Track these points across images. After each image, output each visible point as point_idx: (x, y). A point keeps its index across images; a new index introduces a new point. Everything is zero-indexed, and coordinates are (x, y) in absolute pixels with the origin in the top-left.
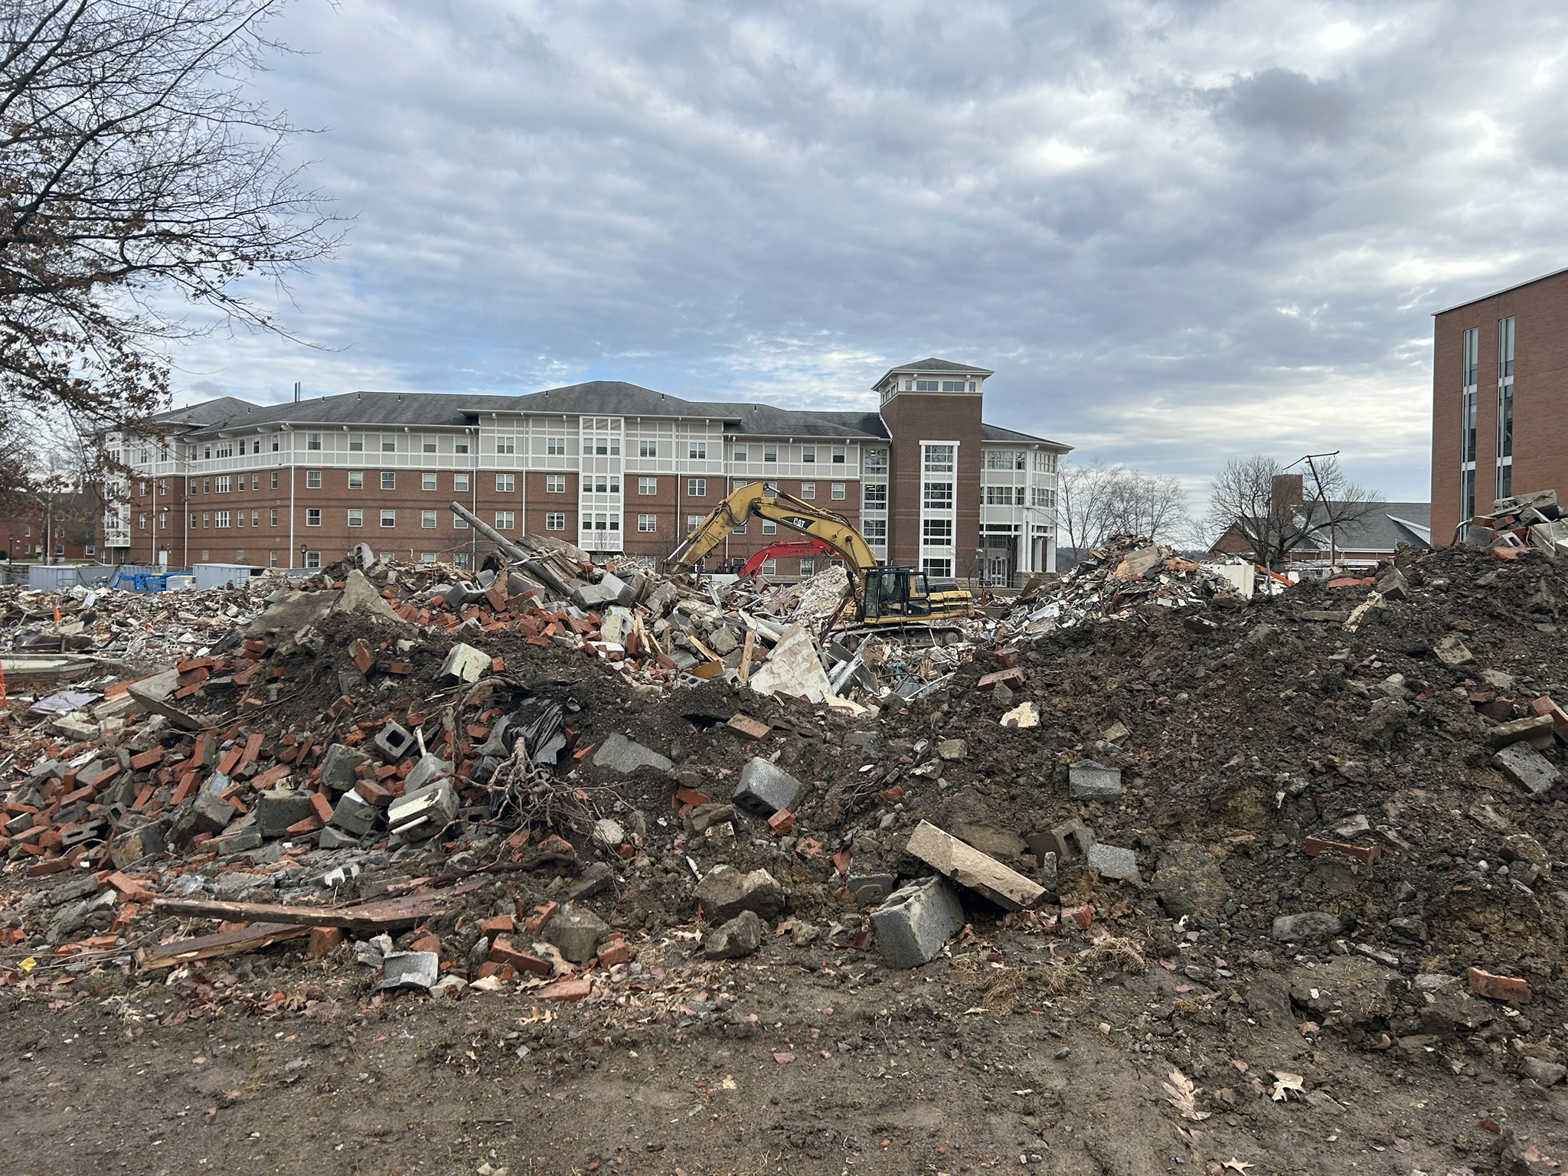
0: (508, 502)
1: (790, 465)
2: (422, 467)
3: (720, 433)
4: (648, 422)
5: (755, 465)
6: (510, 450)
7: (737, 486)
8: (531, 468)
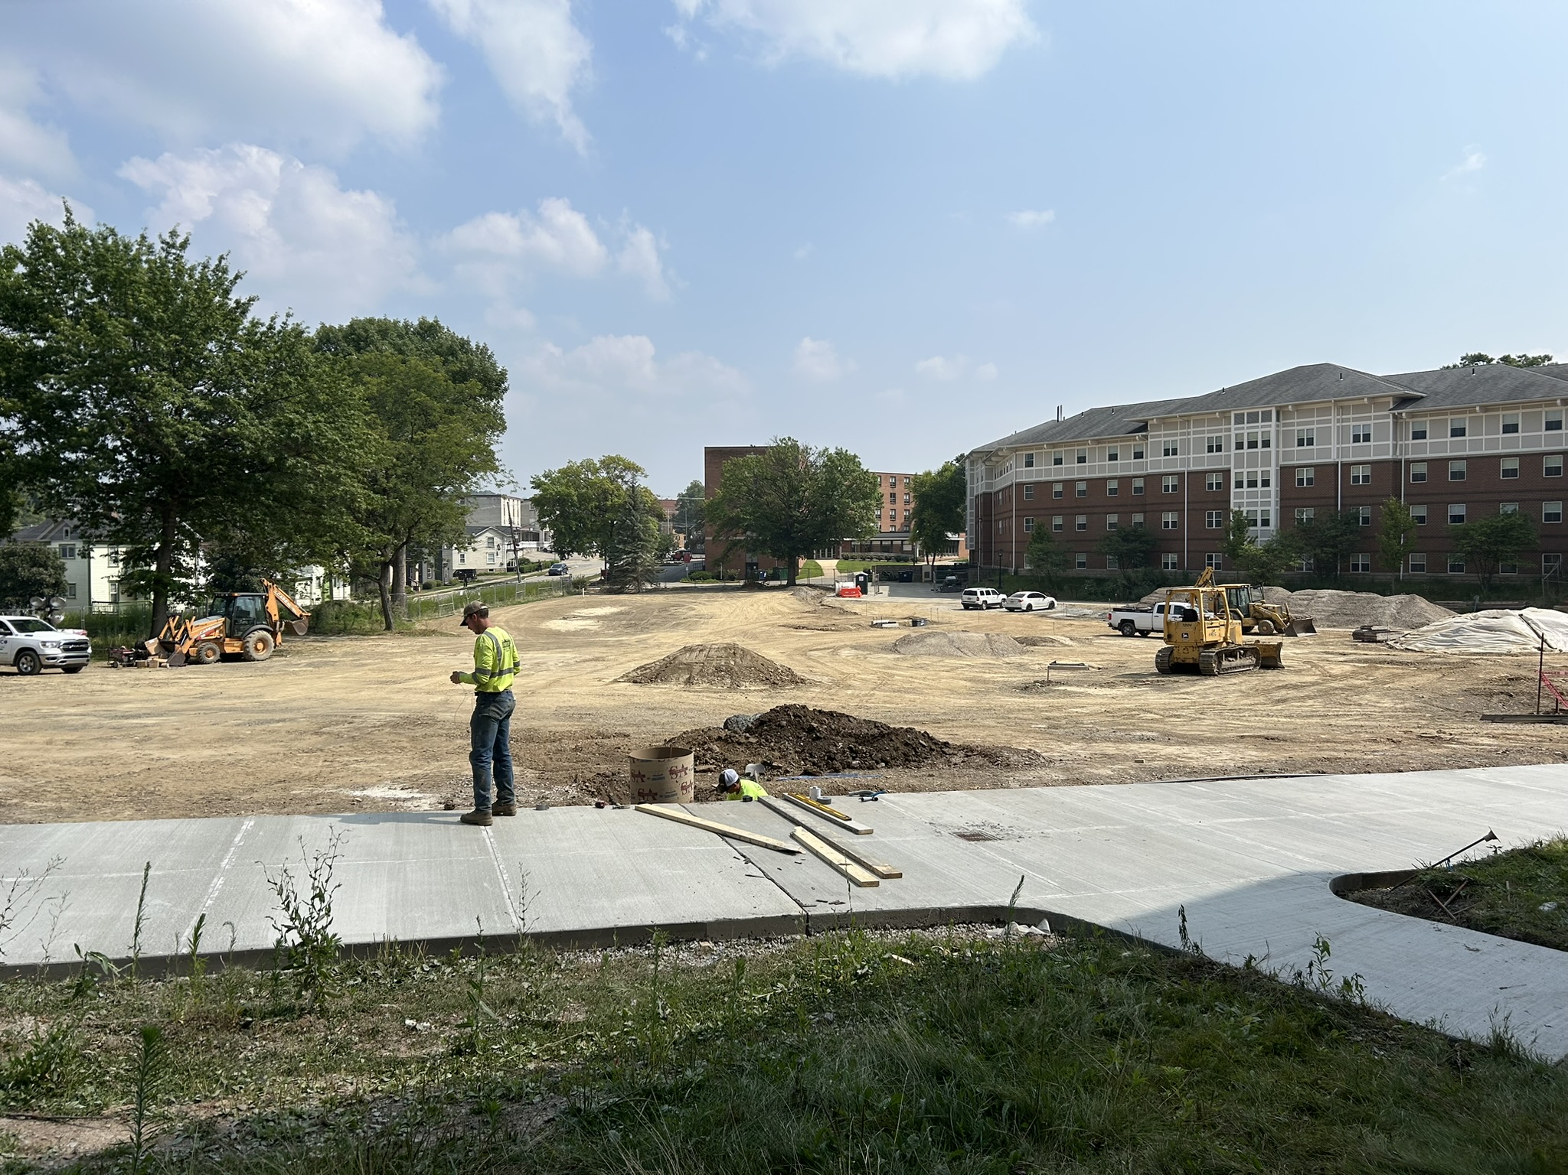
0: (1175, 505)
1: (1484, 440)
2: (1107, 475)
3: (1388, 411)
4: (1302, 410)
5: (1438, 443)
6: (1175, 452)
7: (1417, 469)
8: (1192, 468)
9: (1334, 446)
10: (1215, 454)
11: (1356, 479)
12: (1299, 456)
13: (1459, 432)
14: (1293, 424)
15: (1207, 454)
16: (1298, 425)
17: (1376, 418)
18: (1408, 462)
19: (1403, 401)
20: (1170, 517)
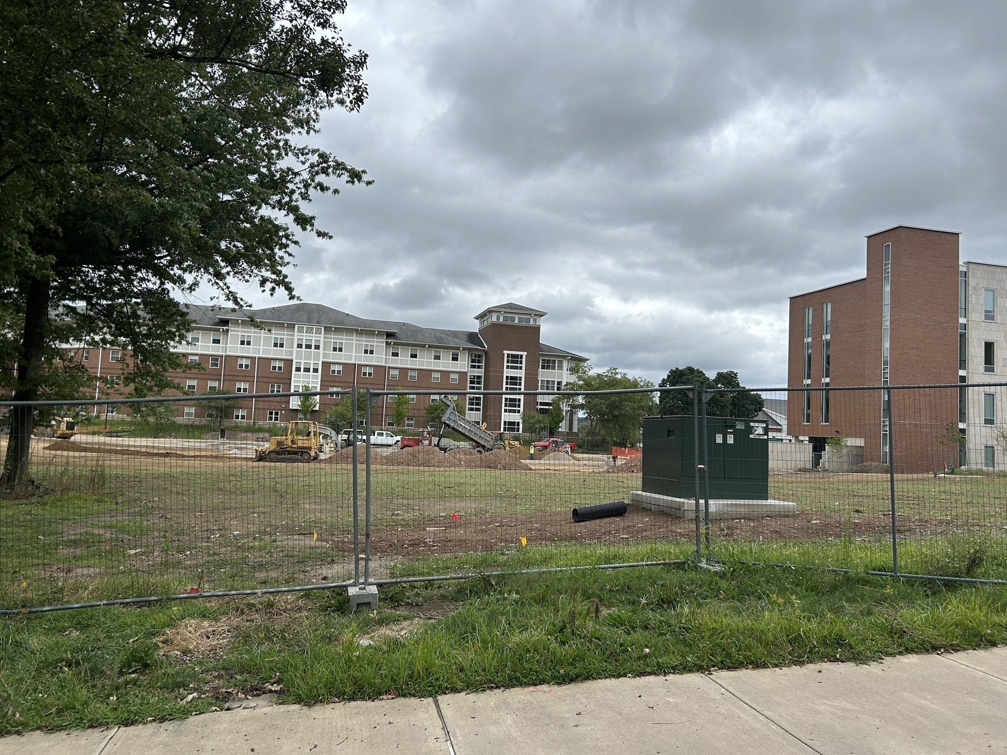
0: (246, 376)
1: (425, 361)
2: (190, 351)
3: (384, 340)
4: (338, 330)
5: (404, 361)
6: (249, 343)
7: (392, 372)
8: (261, 355)
9: (354, 354)
10: (278, 348)
11: (365, 374)
12: (334, 357)
13: (414, 356)
14: (331, 338)
15: (273, 348)
16: (334, 339)
17: (377, 342)
18: (389, 368)
19: (389, 335)
20: (242, 386)
